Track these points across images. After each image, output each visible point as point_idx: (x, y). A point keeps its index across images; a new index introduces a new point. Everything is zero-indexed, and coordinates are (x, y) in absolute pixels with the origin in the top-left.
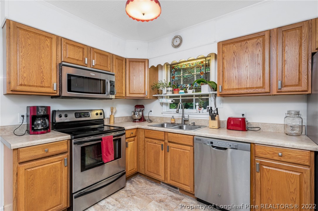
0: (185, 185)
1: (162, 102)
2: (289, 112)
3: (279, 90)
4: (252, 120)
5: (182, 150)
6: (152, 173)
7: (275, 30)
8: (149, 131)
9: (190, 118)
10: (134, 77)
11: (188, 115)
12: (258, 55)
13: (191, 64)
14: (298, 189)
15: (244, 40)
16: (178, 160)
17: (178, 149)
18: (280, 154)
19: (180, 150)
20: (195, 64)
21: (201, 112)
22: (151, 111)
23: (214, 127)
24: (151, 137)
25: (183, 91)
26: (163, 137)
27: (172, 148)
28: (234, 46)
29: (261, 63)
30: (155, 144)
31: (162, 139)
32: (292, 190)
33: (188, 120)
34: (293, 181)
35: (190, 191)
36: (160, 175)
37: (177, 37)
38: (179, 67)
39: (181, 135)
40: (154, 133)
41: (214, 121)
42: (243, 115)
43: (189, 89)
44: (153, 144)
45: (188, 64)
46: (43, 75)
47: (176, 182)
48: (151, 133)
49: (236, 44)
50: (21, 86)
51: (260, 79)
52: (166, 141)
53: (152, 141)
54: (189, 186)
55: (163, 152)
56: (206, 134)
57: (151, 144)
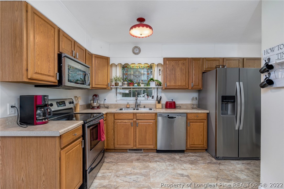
0: (150, 145)
1: (120, 92)
2: (193, 98)
3: (192, 88)
4: (178, 102)
5: (148, 123)
6: (122, 145)
7: (190, 59)
8: (119, 114)
9: (141, 103)
10: (99, 71)
11: (140, 102)
12: (184, 69)
13: (140, 66)
14: (203, 130)
15: (178, 60)
16: (145, 131)
17: (145, 124)
18: (197, 116)
19: (146, 124)
20: (143, 67)
21: (148, 99)
22: (105, 100)
23: (160, 108)
24: (121, 119)
25: (136, 85)
26: (132, 117)
27: (140, 124)
28: (173, 62)
29: (185, 73)
30: (125, 123)
31: (131, 119)
32: (201, 131)
33: (140, 105)
34: (201, 127)
35: (154, 148)
36: (130, 145)
37: (137, 47)
38: (131, 67)
39: (147, 114)
40: (124, 115)
41: (159, 104)
42: (172, 100)
43: (142, 84)
44: (123, 123)
45: (138, 66)
46: (50, 64)
47: (143, 145)
48: (121, 115)
49: (174, 61)
50: (36, 74)
51: (184, 81)
52: (135, 120)
53: (122, 122)
54: (152, 145)
55: (132, 128)
56: (163, 111)
57: (121, 123)
